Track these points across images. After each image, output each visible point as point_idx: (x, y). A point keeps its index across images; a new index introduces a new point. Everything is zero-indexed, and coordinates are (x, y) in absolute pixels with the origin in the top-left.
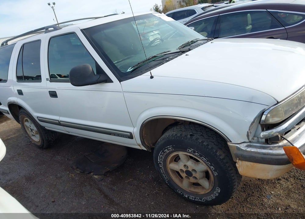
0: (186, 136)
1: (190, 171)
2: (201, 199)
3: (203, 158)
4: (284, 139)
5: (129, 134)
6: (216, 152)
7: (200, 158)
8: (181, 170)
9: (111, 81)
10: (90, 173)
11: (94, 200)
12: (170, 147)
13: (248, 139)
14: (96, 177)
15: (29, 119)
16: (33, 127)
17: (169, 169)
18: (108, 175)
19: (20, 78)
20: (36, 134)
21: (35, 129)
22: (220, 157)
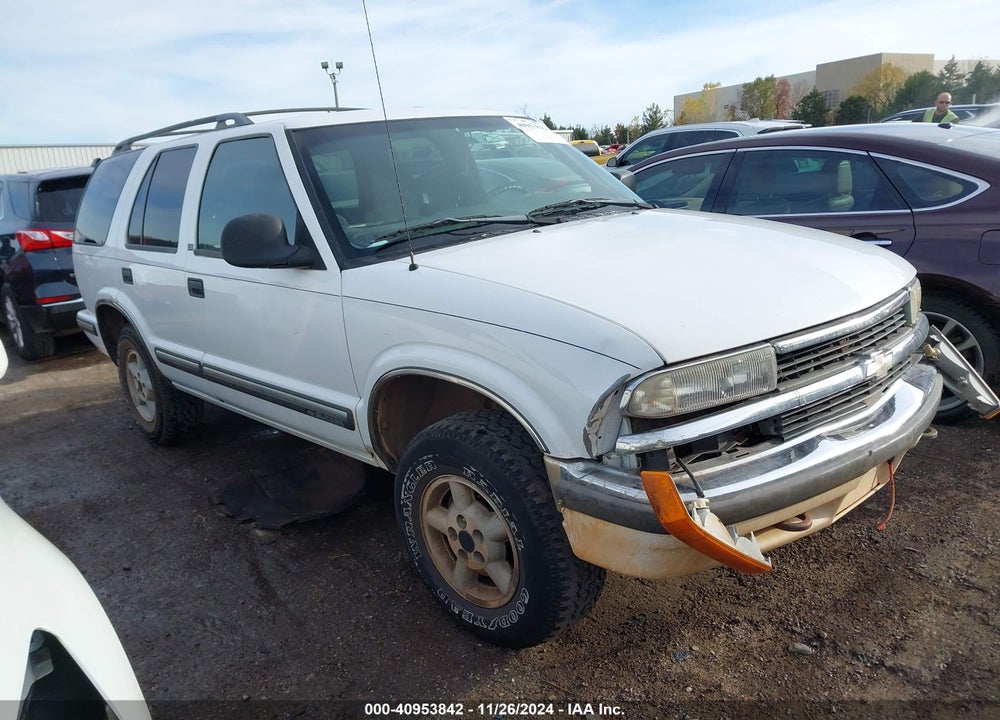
0: (467, 432)
1: (469, 535)
2: (488, 623)
3: (494, 497)
4: (686, 470)
5: (346, 414)
6: (528, 483)
7: (488, 495)
8: (451, 529)
9: (322, 266)
10: (250, 521)
11: (228, 584)
12: (428, 459)
13: (589, 450)
14: (260, 533)
15: (140, 355)
16: (144, 378)
17: (425, 526)
18: (292, 535)
19: (134, 241)
20: (149, 399)
21: (149, 384)
22: (535, 499)
